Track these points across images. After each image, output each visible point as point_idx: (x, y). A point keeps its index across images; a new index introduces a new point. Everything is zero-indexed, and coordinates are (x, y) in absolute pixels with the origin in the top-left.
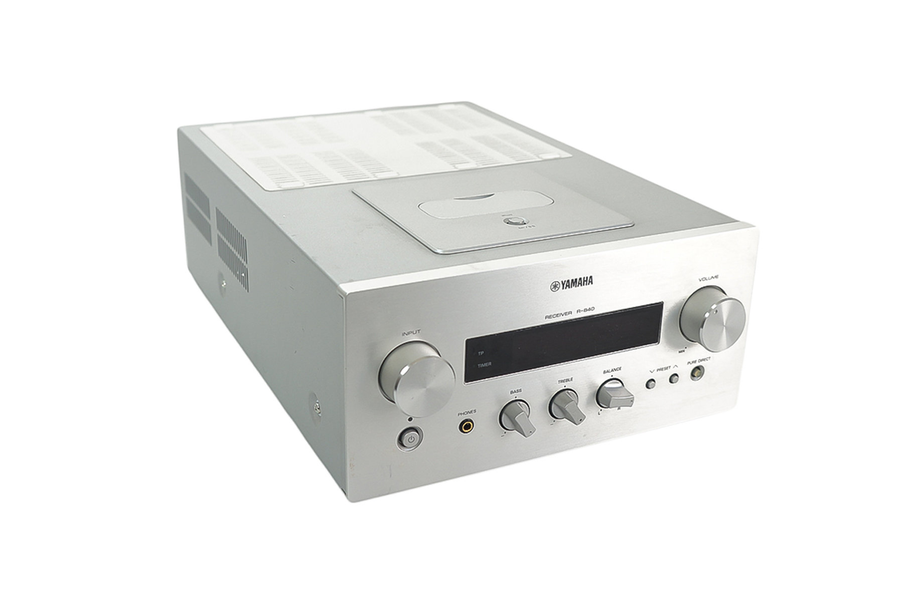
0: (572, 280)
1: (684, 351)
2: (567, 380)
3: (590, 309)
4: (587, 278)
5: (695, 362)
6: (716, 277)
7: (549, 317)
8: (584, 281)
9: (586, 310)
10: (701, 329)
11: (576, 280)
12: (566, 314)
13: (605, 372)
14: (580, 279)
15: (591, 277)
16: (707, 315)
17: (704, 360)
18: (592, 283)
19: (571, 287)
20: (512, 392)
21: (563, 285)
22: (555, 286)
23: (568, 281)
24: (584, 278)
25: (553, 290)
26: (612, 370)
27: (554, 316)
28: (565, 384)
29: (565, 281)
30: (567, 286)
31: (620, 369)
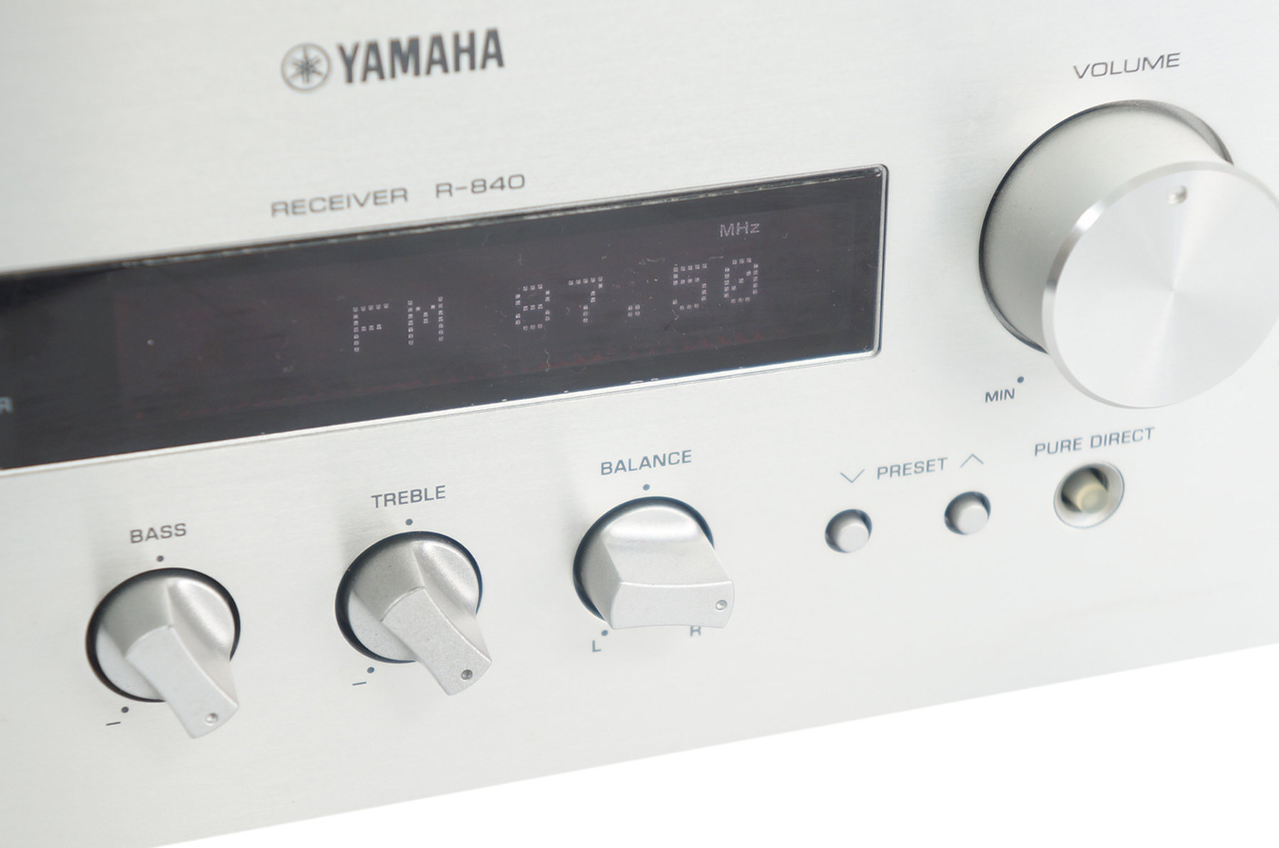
0: (395, 45)
1: (1010, 394)
2: (418, 495)
3: (501, 184)
4: (472, 36)
5: (1073, 445)
6: (1168, 61)
7: (293, 208)
8: (458, 51)
9: (479, 186)
10: (1047, 296)
11: (414, 43)
12: (377, 198)
13: (606, 468)
14: (437, 41)
15: (493, 35)
16: (1087, 221)
17: (1120, 438)
18: (501, 64)
19: (393, 75)
20: (136, 536)
21: (349, 62)
22: (307, 68)
23: (373, 48)
24: (457, 38)
25: (299, 82)
26: (645, 462)
27: (318, 205)
28: (410, 510)
29: (356, 48)
30: (367, 69)
31: (685, 457)
